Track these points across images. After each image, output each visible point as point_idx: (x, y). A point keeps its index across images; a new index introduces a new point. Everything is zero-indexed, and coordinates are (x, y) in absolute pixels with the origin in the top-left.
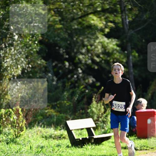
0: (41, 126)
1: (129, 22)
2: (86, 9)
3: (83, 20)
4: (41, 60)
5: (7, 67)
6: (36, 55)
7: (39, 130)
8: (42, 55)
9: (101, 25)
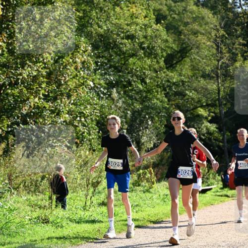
1: (224, 112)
2: (196, 104)
3: (194, 112)
5: (144, 142)
6: (162, 134)
9: (206, 115)
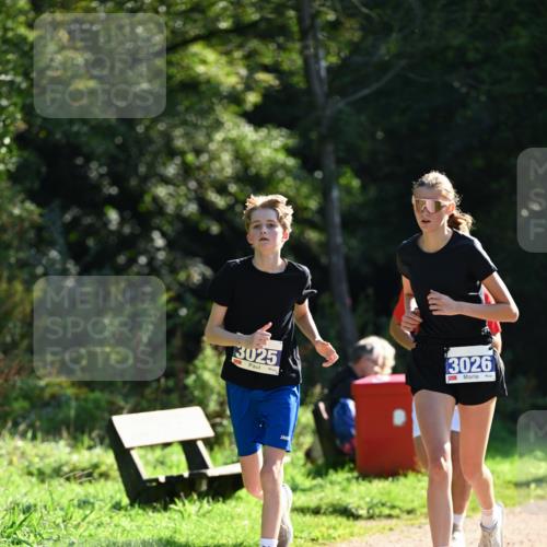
0: (23, 436)
1: (330, 69)
2: (179, 24)
3: (170, 63)
4: (23, 202)
6: (4, 184)
7: (16, 448)
8: (28, 184)
9: (232, 80)
